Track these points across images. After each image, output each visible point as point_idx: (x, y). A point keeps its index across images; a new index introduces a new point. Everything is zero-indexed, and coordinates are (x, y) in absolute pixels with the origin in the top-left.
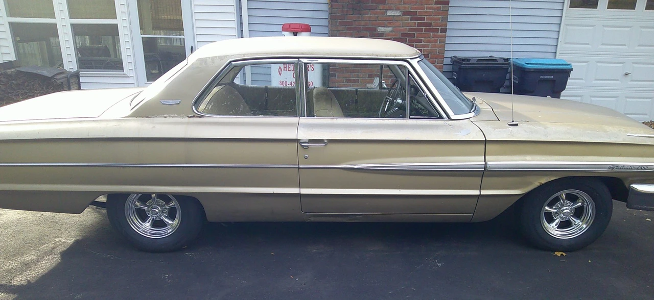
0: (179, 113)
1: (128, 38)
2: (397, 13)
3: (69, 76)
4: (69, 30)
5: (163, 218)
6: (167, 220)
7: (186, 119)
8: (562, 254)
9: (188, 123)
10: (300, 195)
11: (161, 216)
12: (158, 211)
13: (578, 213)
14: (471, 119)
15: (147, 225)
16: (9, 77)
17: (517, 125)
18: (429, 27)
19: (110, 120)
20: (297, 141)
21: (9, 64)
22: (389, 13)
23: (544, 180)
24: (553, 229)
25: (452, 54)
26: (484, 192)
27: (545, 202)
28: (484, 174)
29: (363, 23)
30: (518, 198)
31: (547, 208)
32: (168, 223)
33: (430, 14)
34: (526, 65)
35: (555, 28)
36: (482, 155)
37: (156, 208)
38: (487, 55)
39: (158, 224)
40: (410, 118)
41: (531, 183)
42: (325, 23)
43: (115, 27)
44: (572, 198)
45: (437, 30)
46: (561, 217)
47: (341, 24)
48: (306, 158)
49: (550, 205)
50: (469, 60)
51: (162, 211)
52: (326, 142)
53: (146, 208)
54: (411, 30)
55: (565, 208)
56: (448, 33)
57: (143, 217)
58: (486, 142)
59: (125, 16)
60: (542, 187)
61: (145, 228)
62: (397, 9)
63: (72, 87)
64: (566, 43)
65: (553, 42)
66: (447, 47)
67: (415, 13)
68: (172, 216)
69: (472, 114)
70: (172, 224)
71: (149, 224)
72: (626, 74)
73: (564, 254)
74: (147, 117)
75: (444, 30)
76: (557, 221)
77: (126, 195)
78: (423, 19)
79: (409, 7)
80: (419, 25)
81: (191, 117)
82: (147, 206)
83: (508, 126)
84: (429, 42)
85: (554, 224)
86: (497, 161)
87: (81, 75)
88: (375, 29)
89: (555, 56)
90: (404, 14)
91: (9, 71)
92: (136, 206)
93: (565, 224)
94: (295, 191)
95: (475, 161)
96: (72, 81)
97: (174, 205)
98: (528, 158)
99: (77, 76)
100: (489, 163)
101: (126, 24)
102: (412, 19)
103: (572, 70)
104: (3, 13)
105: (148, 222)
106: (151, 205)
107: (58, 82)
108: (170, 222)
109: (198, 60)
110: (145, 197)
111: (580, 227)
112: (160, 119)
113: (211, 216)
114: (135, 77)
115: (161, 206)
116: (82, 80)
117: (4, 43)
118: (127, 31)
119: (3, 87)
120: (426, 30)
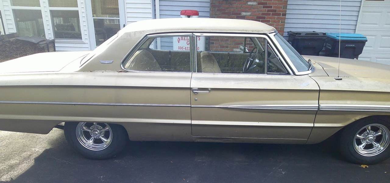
0: (113, 70)
1: (85, 19)
2: (255, 3)
3: (48, 43)
4: (49, 14)
5: (101, 137)
6: (103, 139)
7: (117, 74)
8: (366, 167)
9: (118, 76)
10: (191, 125)
11: (99, 136)
12: (97, 133)
13: (378, 139)
14: (310, 75)
15: (91, 142)
16: (12, 43)
17: (341, 79)
18: (275, 13)
19: (67, 74)
20: (190, 89)
21: (12, 35)
22: (249, 3)
23: (358, 118)
24: (361, 150)
25: (289, 30)
26: (317, 125)
27: (357, 132)
28: (318, 113)
29: (232, 10)
30: (339, 129)
31: (358, 136)
32: (104, 141)
33: (276, 4)
34: (337, 37)
35: (356, 14)
36: (317, 100)
37: (96, 131)
38: (311, 30)
39: (98, 141)
40: (267, 74)
41: (349, 119)
42: (208, 9)
43: (77, 12)
44: (375, 129)
45: (280, 14)
46: (367, 142)
47: (218, 10)
48: (196, 100)
49: (360, 134)
50: (300, 34)
51: (100, 133)
52: (210, 89)
53: (90, 131)
54: (263, 14)
55: (369, 136)
56: (287, 17)
57: (88, 137)
58: (320, 91)
59: (83, 6)
60: (356, 122)
61: (89, 144)
62: (255, 1)
63: (50, 49)
64: (362, 24)
65: (354, 23)
66: (286, 26)
67: (266, 3)
68: (107, 137)
69: (310, 72)
70: (107, 141)
71: (92, 141)
73: (367, 167)
74: (91, 72)
75: (285, 15)
76: (363, 144)
77: (76, 123)
78: (271, 7)
80: (268, 11)
81: (120, 72)
82: (90, 129)
83: (335, 80)
84: (274, 22)
85: (361, 146)
86: (327, 104)
87: (55, 42)
88: (240, 14)
89: (355, 32)
90: (259, 4)
91: (11, 40)
92: (83, 129)
93: (369, 147)
94: (188, 122)
95: (312, 104)
96: (50, 46)
97: (108, 129)
98: (349, 102)
99: (53, 42)
100: (321, 105)
101: (84, 10)
102: (264, 7)
103: (367, 41)
104: (9, 3)
105: (91, 140)
106: (93, 129)
107: (41, 46)
108: (105, 140)
109: (125, 33)
110: (89, 124)
111: (379, 149)
112: (99, 73)
113: (132, 137)
114: (89, 43)
115: (100, 130)
116: (56, 45)
117: (9, 22)
118: (84, 15)
119: (8, 49)
120: (273, 15)
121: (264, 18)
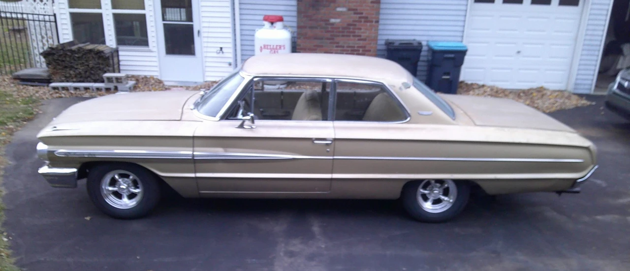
2: (344, 9)
3: (113, 52)
4: (111, 18)
16: (71, 51)
18: (366, 19)
21: (71, 44)
22: (339, 9)
25: (386, 38)
29: (320, 16)
33: (367, 10)
35: (462, 18)
43: (144, 16)
45: (372, 22)
54: (354, 21)
56: (380, 23)
59: (152, 8)
62: (344, 6)
63: (114, 59)
64: (470, 29)
65: (460, 29)
66: (380, 33)
67: (356, 10)
72: (519, 52)
75: (377, 22)
78: (362, 13)
79: (352, 5)
80: (360, 18)
87: (120, 50)
88: (328, 21)
89: (463, 39)
90: (349, 10)
96: (114, 55)
99: (117, 51)
101: (152, 13)
102: (355, 13)
103: (466, 51)
104: (66, 5)
107: (107, 55)
114: (157, 52)
116: (120, 53)
117: (65, 27)
118: (152, 19)
119: (68, 59)
120: (365, 22)
121: (355, 25)
